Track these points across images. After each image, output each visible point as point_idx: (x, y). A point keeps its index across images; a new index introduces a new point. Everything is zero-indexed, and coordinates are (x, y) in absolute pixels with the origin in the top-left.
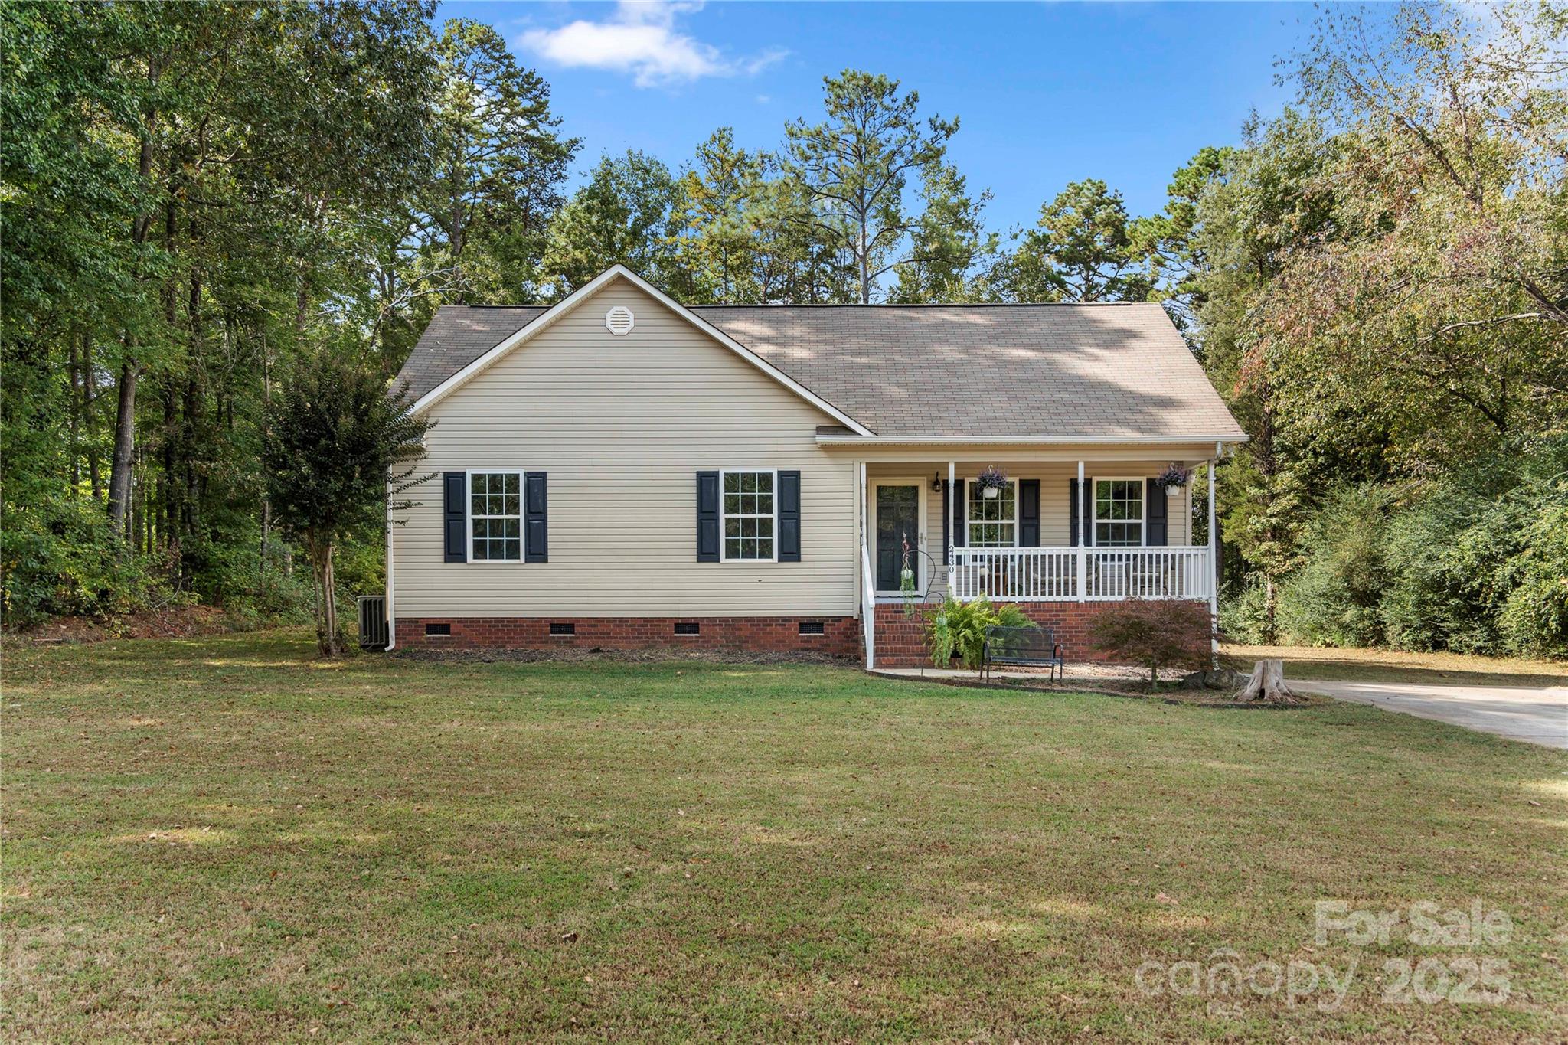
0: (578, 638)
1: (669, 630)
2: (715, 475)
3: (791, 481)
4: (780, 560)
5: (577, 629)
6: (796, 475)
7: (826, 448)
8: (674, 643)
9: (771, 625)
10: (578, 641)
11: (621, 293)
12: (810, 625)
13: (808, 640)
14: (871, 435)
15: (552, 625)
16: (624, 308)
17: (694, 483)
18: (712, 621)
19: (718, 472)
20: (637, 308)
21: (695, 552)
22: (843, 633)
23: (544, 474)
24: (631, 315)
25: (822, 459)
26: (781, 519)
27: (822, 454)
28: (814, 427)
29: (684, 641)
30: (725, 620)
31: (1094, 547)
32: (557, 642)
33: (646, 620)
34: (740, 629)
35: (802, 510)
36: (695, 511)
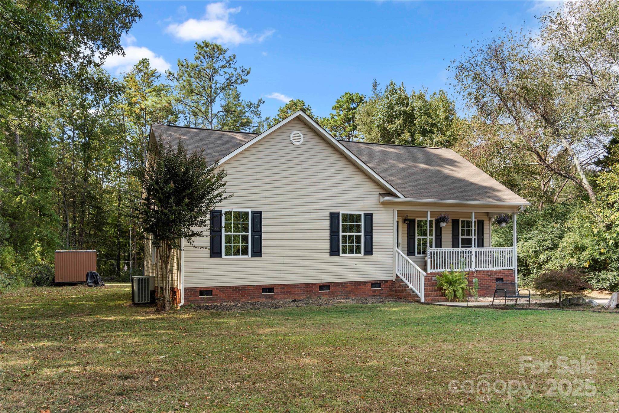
0: (275, 295)
1: (317, 289)
2: (338, 214)
3: (369, 217)
4: (365, 254)
5: (275, 290)
6: (371, 215)
7: (384, 203)
8: (319, 295)
9: (360, 285)
10: (275, 296)
11: (298, 125)
12: (376, 284)
13: (374, 292)
14: (404, 198)
15: (263, 289)
16: (299, 132)
17: (329, 218)
18: (335, 283)
19: (339, 213)
20: (305, 133)
21: (329, 251)
22: (389, 288)
23: (261, 212)
24: (302, 136)
25: (381, 208)
26: (365, 235)
27: (381, 206)
28: (378, 193)
29: (323, 294)
30: (341, 283)
31: (476, 248)
32: (265, 297)
33: (307, 285)
34: (347, 287)
35: (374, 231)
36: (329, 231)
